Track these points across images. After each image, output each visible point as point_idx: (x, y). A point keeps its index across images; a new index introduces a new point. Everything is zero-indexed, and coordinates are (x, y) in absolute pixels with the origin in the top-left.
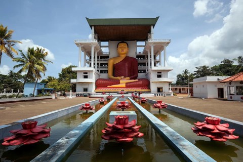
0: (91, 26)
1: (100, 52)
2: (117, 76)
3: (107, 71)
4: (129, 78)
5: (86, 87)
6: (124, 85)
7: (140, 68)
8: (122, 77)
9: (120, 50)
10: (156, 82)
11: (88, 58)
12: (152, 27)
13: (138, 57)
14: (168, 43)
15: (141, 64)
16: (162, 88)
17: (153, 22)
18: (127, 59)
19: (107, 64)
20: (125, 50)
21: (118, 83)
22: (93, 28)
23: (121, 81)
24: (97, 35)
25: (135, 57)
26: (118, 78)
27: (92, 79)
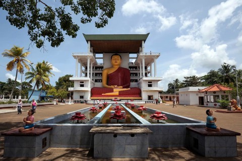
0: (87, 41)
1: (95, 63)
2: (110, 85)
3: (101, 80)
4: (122, 87)
5: (82, 95)
6: (117, 93)
7: (132, 78)
8: (116, 86)
9: (113, 62)
10: (147, 91)
11: (84, 68)
12: (143, 42)
13: (130, 67)
14: (158, 56)
15: (133, 74)
16: (152, 96)
17: (144, 37)
18: (120, 69)
19: (101, 74)
20: (119, 62)
21: (112, 91)
22: (89, 42)
23: (115, 90)
24: (92, 48)
25: (128, 68)
26: (112, 86)
27: (88, 88)
